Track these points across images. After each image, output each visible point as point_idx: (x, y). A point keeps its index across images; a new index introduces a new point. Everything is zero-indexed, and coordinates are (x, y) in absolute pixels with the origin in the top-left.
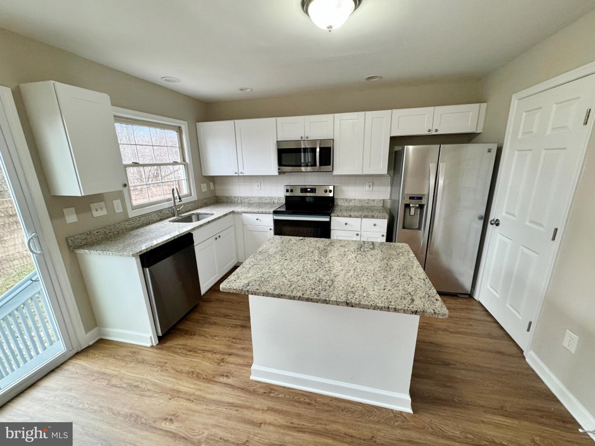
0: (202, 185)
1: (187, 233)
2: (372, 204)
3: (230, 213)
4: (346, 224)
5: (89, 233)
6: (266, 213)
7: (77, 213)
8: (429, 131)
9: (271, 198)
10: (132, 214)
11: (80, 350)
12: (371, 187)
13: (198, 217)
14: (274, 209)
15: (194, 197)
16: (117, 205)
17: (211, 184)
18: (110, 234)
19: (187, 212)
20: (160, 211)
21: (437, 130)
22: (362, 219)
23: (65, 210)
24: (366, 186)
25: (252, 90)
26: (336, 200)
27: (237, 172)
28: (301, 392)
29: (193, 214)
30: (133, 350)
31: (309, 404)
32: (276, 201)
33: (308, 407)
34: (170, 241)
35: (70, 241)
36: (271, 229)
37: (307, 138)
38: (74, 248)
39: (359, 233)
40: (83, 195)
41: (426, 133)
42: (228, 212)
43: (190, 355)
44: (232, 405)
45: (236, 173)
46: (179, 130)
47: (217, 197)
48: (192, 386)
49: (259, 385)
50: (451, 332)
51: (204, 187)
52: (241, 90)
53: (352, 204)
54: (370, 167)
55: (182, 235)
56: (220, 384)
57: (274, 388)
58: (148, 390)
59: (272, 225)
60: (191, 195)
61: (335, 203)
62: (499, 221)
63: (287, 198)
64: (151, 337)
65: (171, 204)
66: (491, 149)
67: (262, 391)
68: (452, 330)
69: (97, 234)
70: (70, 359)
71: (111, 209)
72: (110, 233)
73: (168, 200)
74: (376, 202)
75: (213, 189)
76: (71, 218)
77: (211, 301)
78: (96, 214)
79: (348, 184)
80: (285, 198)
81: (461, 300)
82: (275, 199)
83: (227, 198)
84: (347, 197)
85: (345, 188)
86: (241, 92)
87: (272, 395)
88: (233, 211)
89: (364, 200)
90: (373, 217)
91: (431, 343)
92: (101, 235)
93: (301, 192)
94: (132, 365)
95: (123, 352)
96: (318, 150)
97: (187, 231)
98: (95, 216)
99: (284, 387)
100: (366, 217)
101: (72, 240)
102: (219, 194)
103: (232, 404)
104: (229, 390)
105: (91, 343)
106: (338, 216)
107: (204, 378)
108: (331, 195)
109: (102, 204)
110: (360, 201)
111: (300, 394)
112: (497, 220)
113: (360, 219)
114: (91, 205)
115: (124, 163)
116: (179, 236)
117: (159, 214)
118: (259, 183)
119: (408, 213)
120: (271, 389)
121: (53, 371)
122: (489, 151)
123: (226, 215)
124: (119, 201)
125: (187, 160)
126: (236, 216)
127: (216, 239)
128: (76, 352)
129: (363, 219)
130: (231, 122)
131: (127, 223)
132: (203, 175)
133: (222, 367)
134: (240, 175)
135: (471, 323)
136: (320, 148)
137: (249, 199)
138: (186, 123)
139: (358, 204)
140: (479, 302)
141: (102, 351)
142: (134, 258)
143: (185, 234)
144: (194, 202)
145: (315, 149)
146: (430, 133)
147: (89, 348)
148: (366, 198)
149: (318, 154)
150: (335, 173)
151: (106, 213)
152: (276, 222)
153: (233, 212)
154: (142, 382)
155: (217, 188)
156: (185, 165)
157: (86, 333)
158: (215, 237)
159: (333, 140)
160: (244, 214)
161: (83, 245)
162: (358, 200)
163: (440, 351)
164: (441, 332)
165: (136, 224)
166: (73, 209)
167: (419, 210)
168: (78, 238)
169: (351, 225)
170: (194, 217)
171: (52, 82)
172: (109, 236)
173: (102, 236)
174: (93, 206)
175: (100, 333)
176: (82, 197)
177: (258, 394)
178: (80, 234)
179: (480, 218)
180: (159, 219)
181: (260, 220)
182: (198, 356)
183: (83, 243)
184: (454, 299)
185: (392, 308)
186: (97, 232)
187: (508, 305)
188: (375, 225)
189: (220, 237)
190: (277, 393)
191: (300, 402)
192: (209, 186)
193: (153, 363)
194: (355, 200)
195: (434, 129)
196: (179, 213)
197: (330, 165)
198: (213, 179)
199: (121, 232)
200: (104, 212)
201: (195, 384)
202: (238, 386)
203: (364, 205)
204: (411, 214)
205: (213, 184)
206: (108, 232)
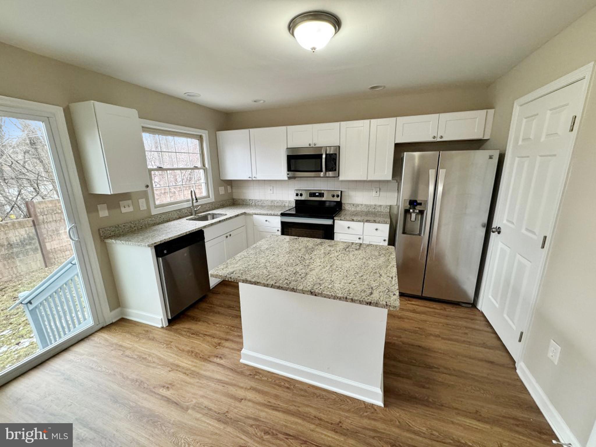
0: (220, 188)
1: (198, 230)
2: (379, 209)
3: (242, 214)
4: (349, 228)
5: (117, 226)
6: (274, 215)
7: (109, 208)
8: (434, 138)
9: (283, 202)
10: (154, 212)
11: (105, 325)
12: (378, 192)
13: (213, 216)
14: (282, 212)
15: (212, 199)
16: (142, 203)
17: (229, 187)
19: (204, 212)
20: (180, 210)
21: (442, 137)
22: (364, 224)
23: (99, 207)
24: (373, 191)
25: (264, 101)
26: (343, 205)
27: (251, 176)
28: (282, 378)
29: (209, 214)
30: (146, 329)
31: (288, 388)
32: (287, 204)
33: (286, 390)
34: (181, 236)
35: (101, 232)
36: (278, 230)
37: (315, 145)
38: (104, 238)
39: (361, 237)
40: (112, 193)
41: (431, 139)
42: (239, 213)
43: (192, 337)
44: (219, 381)
45: (249, 178)
46: (200, 138)
47: (234, 199)
48: (190, 363)
49: (246, 367)
50: (443, 338)
51: (222, 190)
52: (255, 101)
53: (358, 209)
54: (374, 173)
55: (193, 231)
56: (214, 364)
57: (260, 371)
58: (154, 362)
59: (279, 226)
60: (209, 197)
61: (343, 208)
62: (501, 229)
63: (297, 202)
64: (162, 320)
65: (189, 204)
66: (493, 156)
67: (248, 373)
68: (445, 337)
69: (124, 228)
70: (96, 332)
71: (137, 206)
72: (134, 227)
73: (188, 201)
74: (382, 207)
75: (230, 191)
76: (104, 213)
77: (219, 294)
78: (124, 210)
79: (355, 189)
80: (295, 202)
81: (463, 309)
82: (286, 203)
83: (243, 200)
84: (354, 202)
85: (352, 193)
86: (255, 103)
87: (256, 377)
88: (245, 212)
89: (371, 206)
90: (375, 222)
91: (419, 346)
92: (127, 228)
93: (310, 196)
94: (144, 341)
95: (139, 330)
96: (324, 156)
97: (199, 228)
98: (123, 212)
99: (269, 372)
100: (368, 221)
101: (103, 232)
102: (235, 197)
103: (221, 380)
104: (221, 369)
105: (114, 321)
106: (341, 220)
107: (200, 357)
108: (338, 199)
109: (130, 202)
110: (367, 206)
111: (282, 379)
112: (499, 228)
113: (362, 223)
114: (121, 203)
115: (150, 167)
116: (191, 232)
117: (179, 213)
118: (272, 187)
119: (410, 219)
120: (256, 372)
121: (82, 340)
122: (491, 157)
123: (238, 216)
124: (144, 200)
125: (207, 166)
126: (248, 217)
127: (227, 237)
128: (101, 327)
129: (366, 224)
130: (246, 131)
131: (150, 219)
132: (221, 178)
133: (218, 350)
134: (254, 179)
135: (467, 331)
136: (326, 155)
137: (262, 202)
138: (207, 132)
139: (365, 209)
140: (482, 313)
141: (122, 328)
142: (149, 248)
143: (197, 230)
144: (211, 203)
145: (322, 155)
146: (435, 140)
147: (112, 324)
148: (372, 203)
149: (324, 160)
150: (341, 178)
152: (283, 224)
153: (245, 214)
154: (149, 355)
155: (234, 191)
156: (204, 170)
157: (111, 311)
158: (226, 235)
159: (339, 147)
160: (254, 216)
161: (112, 236)
162: (365, 205)
163: (426, 355)
164: (432, 338)
165: (158, 221)
166: (105, 206)
167: (420, 216)
168: (108, 230)
169: (353, 229)
170: (209, 217)
171: (92, 101)
172: (133, 230)
173: (127, 230)
175: (122, 313)
176: (111, 195)
177: (245, 376)
178: (110, 227)
179: (483, 226)
180: (178, 217)
181: (269, 222)
182: (199, 339)
183: (112, 235)
184: (456, 308)
185: (349, 299)
186: (124, 226)
187: (505, 316)
188: (377, 230)
189: (230, 235)
190: (261, 376)
191: (280, 386)
192: (226, 190)
193: (161, 341)
194: (362, 205)
195: (439, 136)
196: (196, 213)
197: (335, 170)
198: (231, 183)
199: (144, 226)
200: (131, 209)
201: (193, 362)
202: (228, 366)
203: (370, 210)
204: (412, 220)
205: (230, 188)
206: (133, 226)
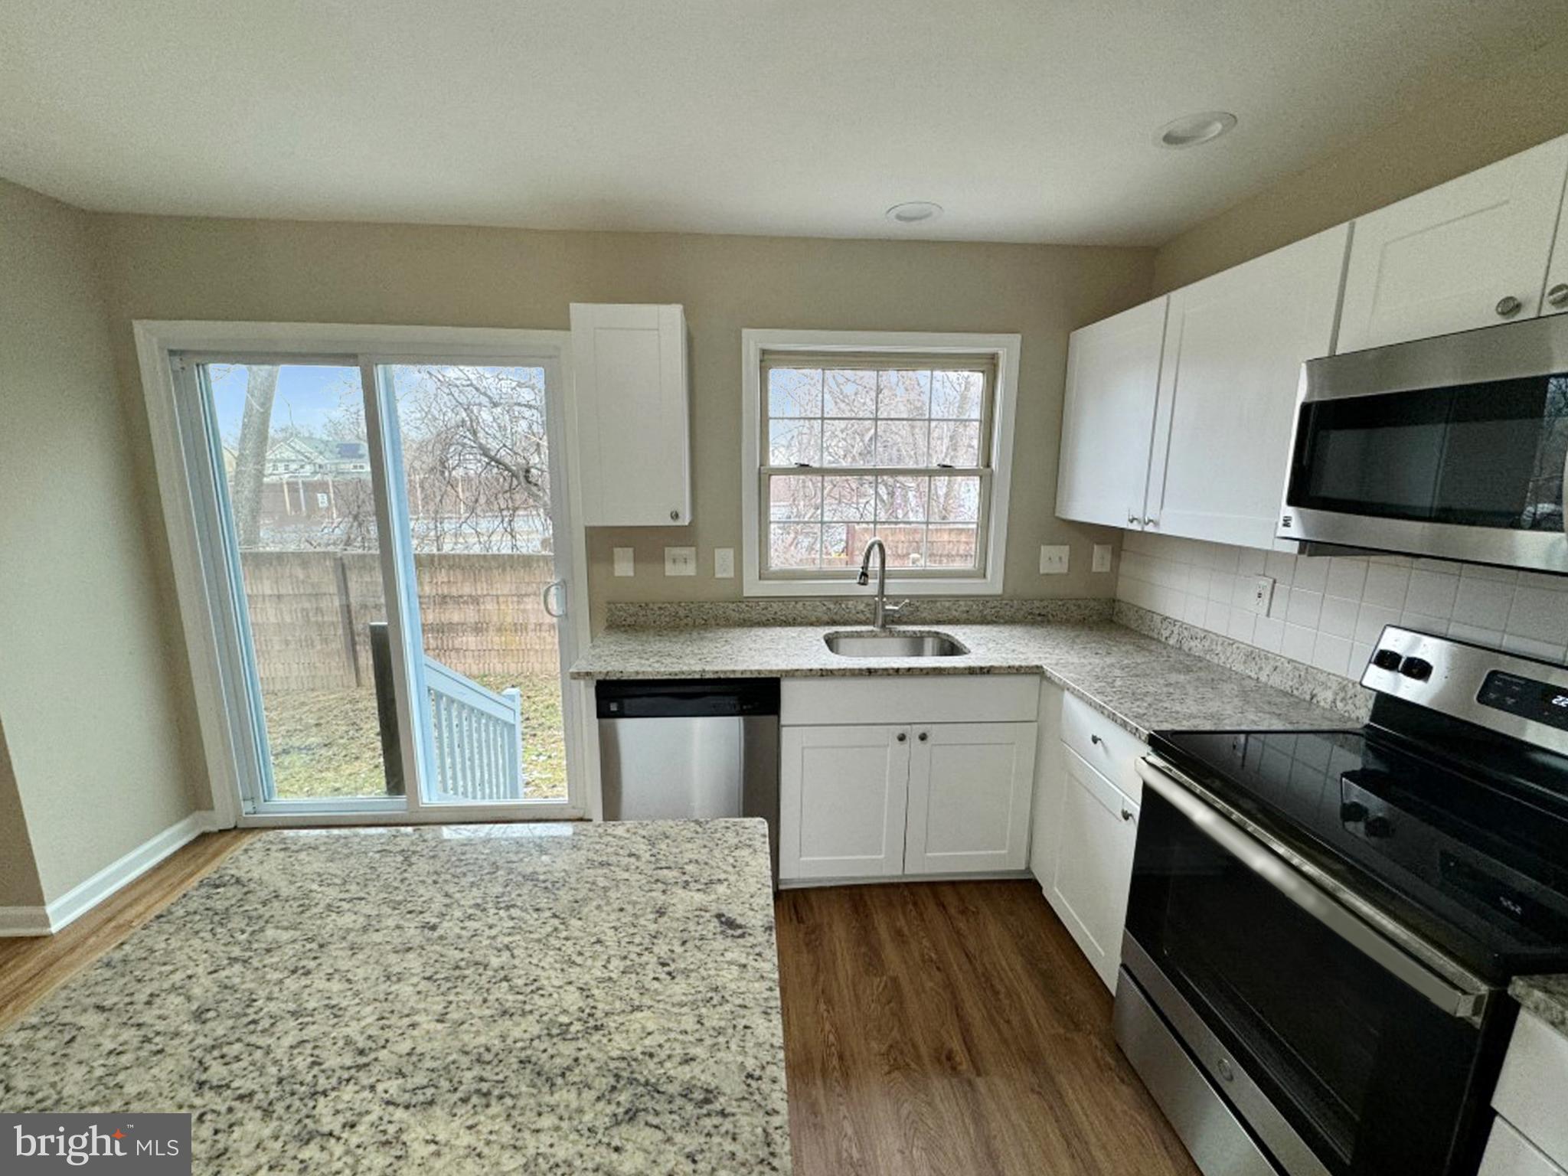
0: (1045, 550)
5: (644, 605)
7: (636, 560)
10: (753, 587)
15: (993, 584)
16: (723, 562)
17: (1099, 555)
18: (685, 621)
23: (617, 550)
45: (1133, 520)
46: (988, 365)
51: (1054, 559)
60: (981, 577)
69: (659, 612)
71: (705, 562)
72: (686, 616)
75: (1106, 568)
76: (624, 567)
78: (670, 570)
88: (1037, 667)
92: (666, 616)
98: (667, 574)
109: (691, 552)
114: (667, 549)
115: (771, 463)
117: (832, 606)
118: (1269, 582)
124: (731, 552)
125: (994, 465)
126: (1053, 691)
127: (903, 738)
131: (732, 606)
132: (1057, 514)
137: (1207, 644)
138: (1016, 339)
144: (984, 599)
151: (693, 574)
153: (1037, 671)
156: (981, 478)
158: (899, 730)
160: (1066, 694)
165: (754, 615)
166: (630, 552)
172: (682, 623)
173: (667, 619)
174: (670, 552)
178: (629, 604)
181: (1103, 749)
183: (628, 622)
186: (660, 608)
189: (923, 737)
192: (1081, 558)
200: (690, 570)
205: (1108, 557)
206: (682, 613)
